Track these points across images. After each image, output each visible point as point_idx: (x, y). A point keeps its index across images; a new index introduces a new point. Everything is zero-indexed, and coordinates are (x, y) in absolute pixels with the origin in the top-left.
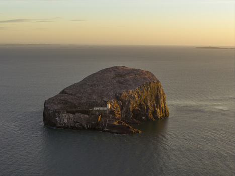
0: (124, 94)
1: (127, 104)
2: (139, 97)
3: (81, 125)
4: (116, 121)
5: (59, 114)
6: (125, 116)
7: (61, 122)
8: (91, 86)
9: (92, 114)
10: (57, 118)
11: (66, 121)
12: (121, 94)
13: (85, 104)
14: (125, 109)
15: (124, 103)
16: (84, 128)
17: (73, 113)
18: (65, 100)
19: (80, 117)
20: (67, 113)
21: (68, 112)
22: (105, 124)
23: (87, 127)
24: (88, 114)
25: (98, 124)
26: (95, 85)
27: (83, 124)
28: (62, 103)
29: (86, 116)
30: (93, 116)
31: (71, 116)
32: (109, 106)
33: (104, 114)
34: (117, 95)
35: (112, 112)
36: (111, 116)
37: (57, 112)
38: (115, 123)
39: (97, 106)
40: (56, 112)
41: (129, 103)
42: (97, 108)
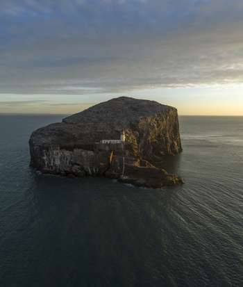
0: (142, 122)
1: (144, 135)
2: (158, 127)
3: (82, 169)
4: (137, 161)
5: (48, 150)
6: (143, 152)
7: (50, 163)
8: (98, 113)
9: (100, 150)
10: (45, 158)
11: (58, 162)
12: (138, 122)
13: (89, 136)
14: (142, 141)
15: (141, 134)
16: (87, 173)
17: (70, 149)
18: (59, 130)
19: (81, 156)
20: (60, 149)
21: (62, 148)
22: (121, 165)
23: (92, 171)
24: (93, 151)
25: (109, 166)
26: (102, 111)
27: (85, 167)
28: (55, 134)
29: (91, 153)
30: (100, 153)
31: (67, 153)
32: (124, 138)
33: (118, 149)
34: (133, 123)
35: (128, 146)
36: (128, 153)
37: (46, 148)
38: (137, 164)
39: (106, 139)
40: (44, 148)
41: (148, 134)
42: (106, 141)
